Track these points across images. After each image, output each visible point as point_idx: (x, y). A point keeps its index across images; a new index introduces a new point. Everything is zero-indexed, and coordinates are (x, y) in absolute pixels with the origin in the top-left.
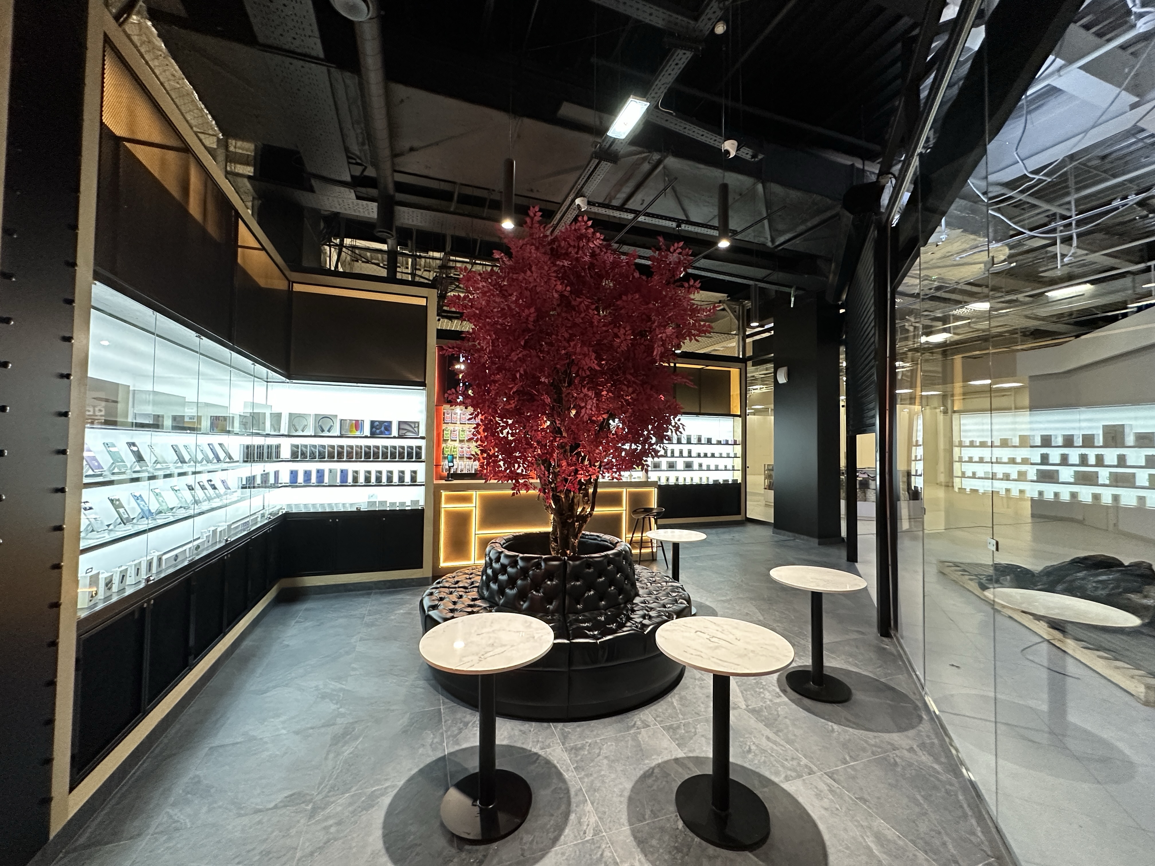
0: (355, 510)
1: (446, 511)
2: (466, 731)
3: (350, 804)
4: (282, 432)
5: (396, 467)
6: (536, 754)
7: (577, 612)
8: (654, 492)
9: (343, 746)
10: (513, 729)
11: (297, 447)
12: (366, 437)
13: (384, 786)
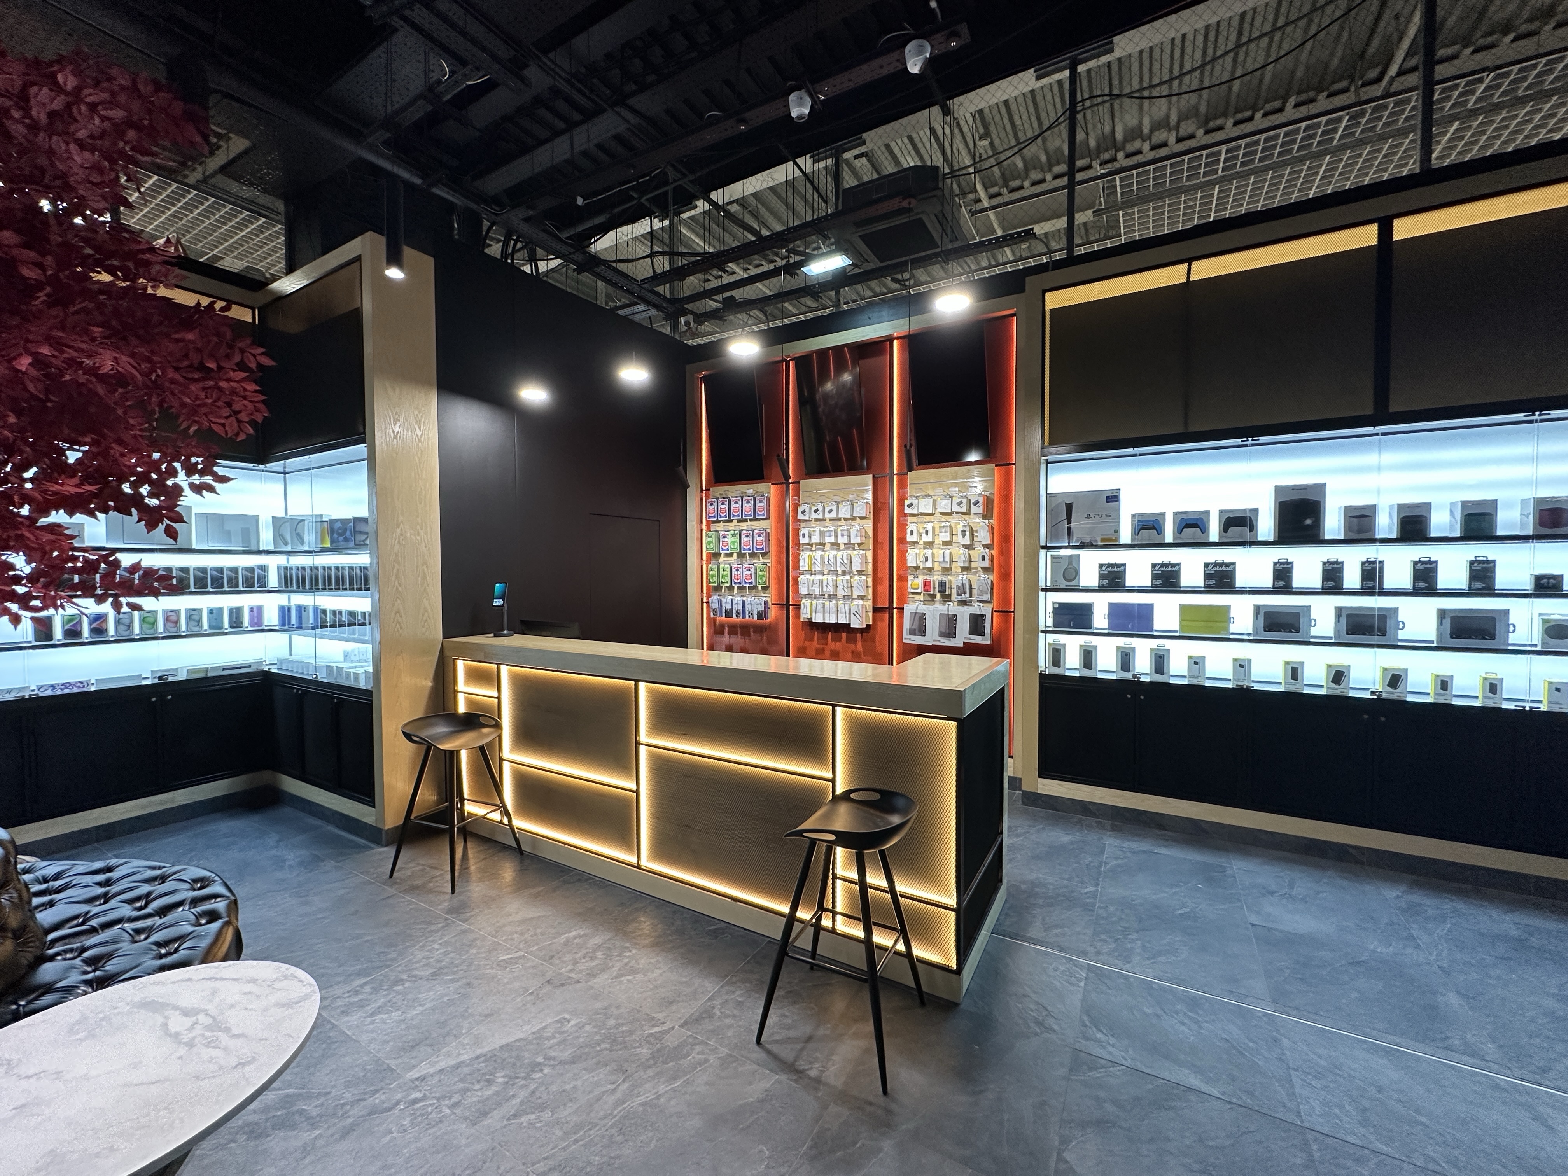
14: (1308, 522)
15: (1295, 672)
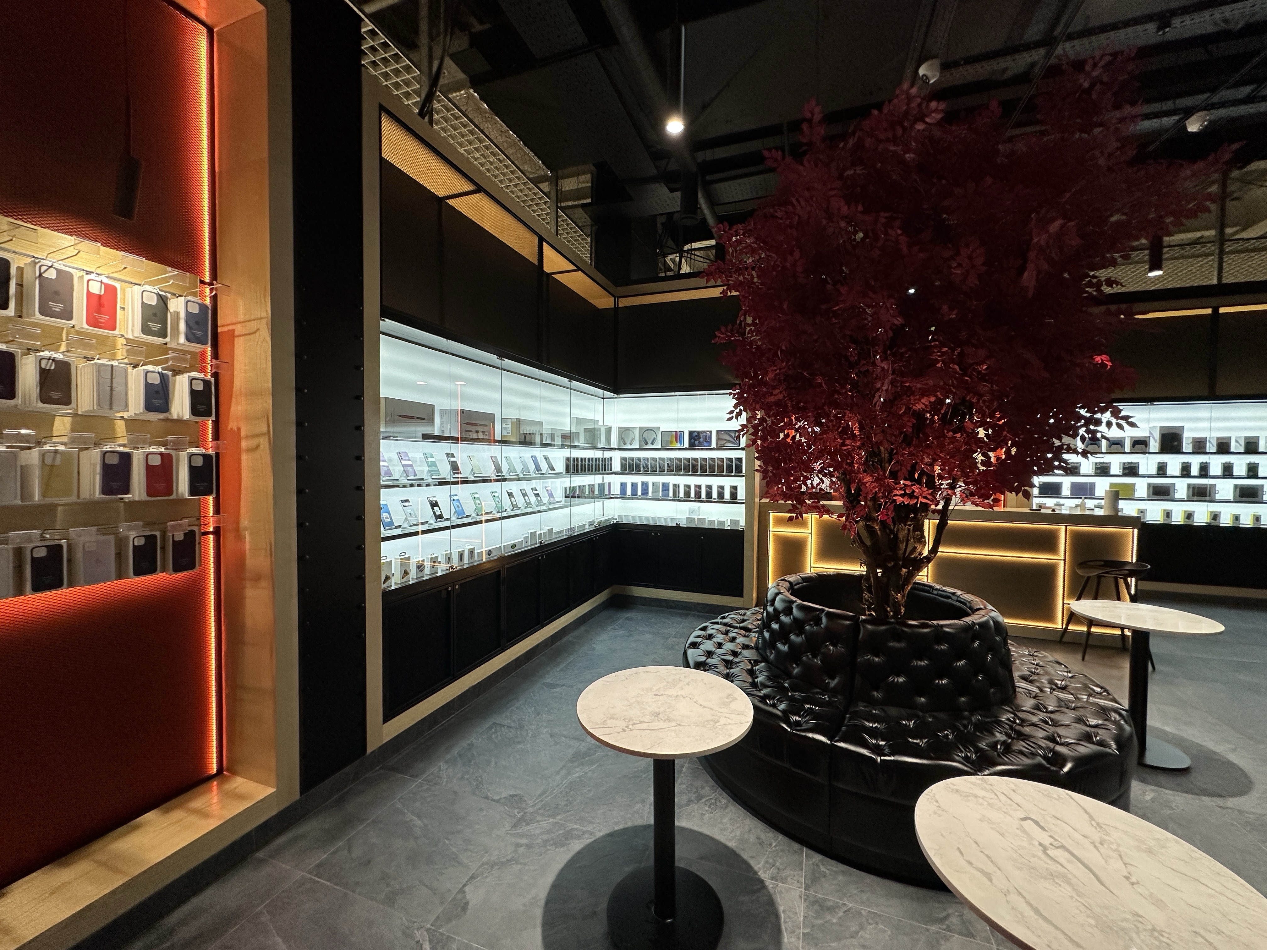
0: (675, 525)
1: (775, 535)
2: (696, 807)
3: (548, 832)
4: (612, 446)
5: (715, 482)
6: (762, 882)
7: (873, 702)
8: (1132, 535)
9: (577, 767)
10: (750, 831)
11: (625, 459)
12: (686, 449)
13: (584, 829)
14: (1176, 443)
15: (1168, 514)
